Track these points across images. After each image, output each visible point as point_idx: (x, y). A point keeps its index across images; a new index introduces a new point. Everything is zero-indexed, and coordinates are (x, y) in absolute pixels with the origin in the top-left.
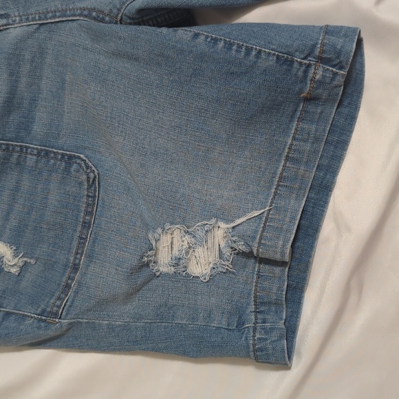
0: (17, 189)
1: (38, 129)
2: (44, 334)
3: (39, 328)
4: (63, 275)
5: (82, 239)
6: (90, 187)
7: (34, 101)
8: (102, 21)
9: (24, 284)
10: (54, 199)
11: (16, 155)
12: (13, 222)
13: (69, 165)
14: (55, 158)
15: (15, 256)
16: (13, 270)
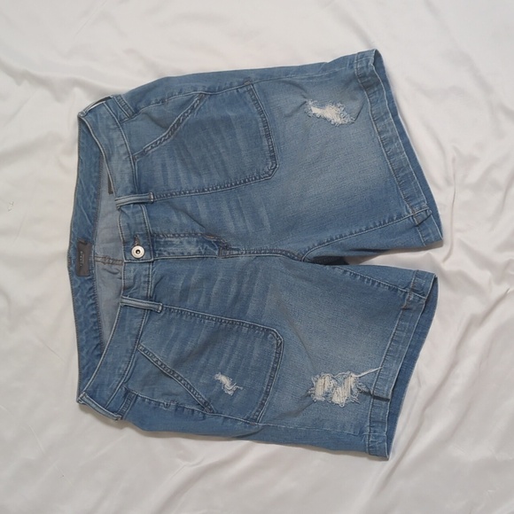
0: (235, 345)
1: (250, 312)
2: (248, 431)
3: (246, 427)
4: (259, 398)
5: (272, 378)
6: (278, 347)
7: (249, 297)
8: (293, 258)
9: (235, 401)
10: (256, 353)
11: (237, 327)
12: (231, 365)
13: (266, 335)
14: (259, 330)
15: (232, 385)
16: (229, 393)
